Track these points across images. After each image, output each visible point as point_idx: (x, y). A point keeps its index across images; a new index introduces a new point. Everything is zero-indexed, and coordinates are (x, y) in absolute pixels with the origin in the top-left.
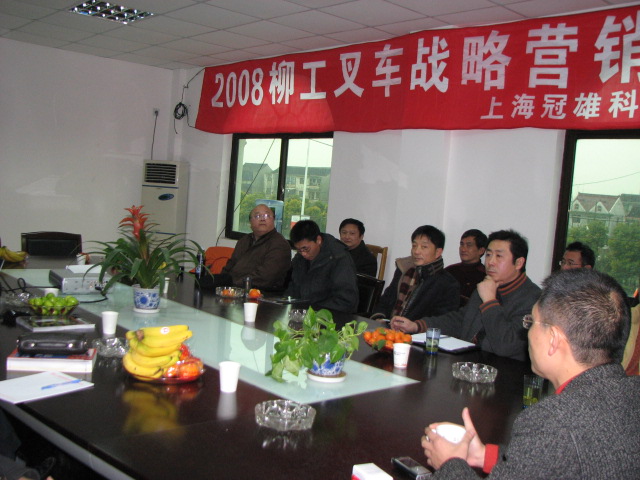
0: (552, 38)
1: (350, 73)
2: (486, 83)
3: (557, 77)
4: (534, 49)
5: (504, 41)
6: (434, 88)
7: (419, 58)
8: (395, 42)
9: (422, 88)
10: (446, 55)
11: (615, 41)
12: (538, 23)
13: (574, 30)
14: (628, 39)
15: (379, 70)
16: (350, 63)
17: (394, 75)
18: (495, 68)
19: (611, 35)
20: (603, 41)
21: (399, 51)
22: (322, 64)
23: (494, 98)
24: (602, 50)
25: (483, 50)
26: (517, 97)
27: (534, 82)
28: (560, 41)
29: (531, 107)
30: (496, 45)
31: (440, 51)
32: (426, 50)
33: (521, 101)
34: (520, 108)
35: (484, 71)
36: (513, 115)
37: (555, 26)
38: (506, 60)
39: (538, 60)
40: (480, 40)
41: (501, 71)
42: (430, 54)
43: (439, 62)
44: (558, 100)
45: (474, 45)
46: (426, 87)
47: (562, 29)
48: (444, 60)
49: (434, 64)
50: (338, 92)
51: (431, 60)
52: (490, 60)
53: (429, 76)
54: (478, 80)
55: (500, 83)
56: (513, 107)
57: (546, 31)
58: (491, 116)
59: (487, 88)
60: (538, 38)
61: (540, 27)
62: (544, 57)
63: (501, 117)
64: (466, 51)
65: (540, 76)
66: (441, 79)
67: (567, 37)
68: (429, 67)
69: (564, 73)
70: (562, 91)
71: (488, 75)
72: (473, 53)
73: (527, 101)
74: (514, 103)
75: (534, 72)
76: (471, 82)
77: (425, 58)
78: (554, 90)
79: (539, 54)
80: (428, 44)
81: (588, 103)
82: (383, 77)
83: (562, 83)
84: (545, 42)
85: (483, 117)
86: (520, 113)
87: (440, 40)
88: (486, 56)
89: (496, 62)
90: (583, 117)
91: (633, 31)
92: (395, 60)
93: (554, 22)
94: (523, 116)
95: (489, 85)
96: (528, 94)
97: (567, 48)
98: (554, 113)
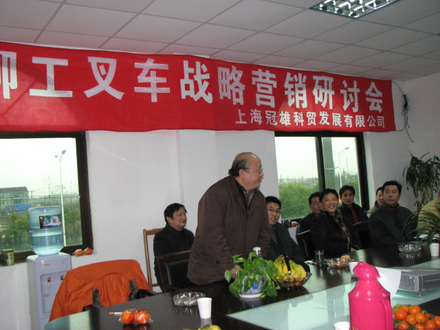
0: (264, 78)
1: (104, 77)
2: (234, 100)
3: (269, 101)
4: (256, 82)
5: (240, 74)
6: (201, 99)
7: (186, 76)
8: (158, 58)
9: (192, 99)
10: (207, 76)
11: (292, 86)
12: (256, 67)
13: (274, 76)
14: (297, 86)
15: (142, 78)
16: (102, 68)
17: (159, 85)
18: (237, 90)
19: (290, 82)
20: (287, 85)
21: (164, 67)
22: (64, 63)
23: (239, 110)
24: (287, 90)
25: (230, 78)
26: (252, 110)
27: (259, 103)
28: (267, 80)
29: (260, 118)
30: (236, 75)
31: (202, 73)
32: (192, 70)
33: (254, 113)
34: (255, 117)
35: (231, 91)
36: (252, 122)
37: (265, 72)
38: (243, 87)
39: (259, 90)
40: (227, 70)
41: (241, 94)
42: (195, 74)
43: (203, 81)
44: (272, 114)
45: (224, 73)
46: (196, 98)
47: (268, 74)
48: (207, 80)
49: (200, 82)
50: (90, 93)
51: (196, 78)
52: (234, 85)
53: (197, 90)
54: (229, 98)
55: (241, 101)
56: (251, 117)
57: (259, 73)
58: (241, 122)
59: (235, 103)
60: (257, 77)
61: (257, 70)
62: (262, 88)
63: (245, 123)
64: (220, 76)
65: (261, 99)
66: (207, 93)
67: (271, 79)
68: (196, 83)
69: (272, 98)
70: (272, 109)
71: (234, 95)
72: (224, 78)
73: (257, 114)
74: (251, 114)
75: (258, 96)
76: (225, 98)
77: (191, 76)
78: (269, 108)
79: (259, 86)
80: (192, 65)
81: (285, 117)
82: (148, 85)
83: (272, 104)
84: (260, 79)
85: (237, 122)
86: (255, 121)
87: (201, 65)
88: (232, 82)
89: (237, 87)
90: (284, 125)
91: (298, 82)
92: (160, 73)
93: (264, 69)
94: (257, 123)
95: (235, 101)
96: (257, 110)
97: (272, 85)
98: (272, 121)
